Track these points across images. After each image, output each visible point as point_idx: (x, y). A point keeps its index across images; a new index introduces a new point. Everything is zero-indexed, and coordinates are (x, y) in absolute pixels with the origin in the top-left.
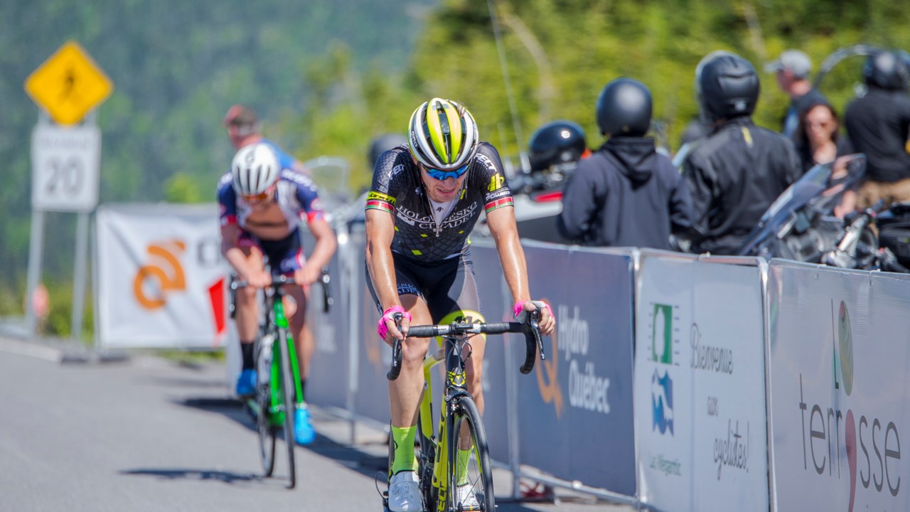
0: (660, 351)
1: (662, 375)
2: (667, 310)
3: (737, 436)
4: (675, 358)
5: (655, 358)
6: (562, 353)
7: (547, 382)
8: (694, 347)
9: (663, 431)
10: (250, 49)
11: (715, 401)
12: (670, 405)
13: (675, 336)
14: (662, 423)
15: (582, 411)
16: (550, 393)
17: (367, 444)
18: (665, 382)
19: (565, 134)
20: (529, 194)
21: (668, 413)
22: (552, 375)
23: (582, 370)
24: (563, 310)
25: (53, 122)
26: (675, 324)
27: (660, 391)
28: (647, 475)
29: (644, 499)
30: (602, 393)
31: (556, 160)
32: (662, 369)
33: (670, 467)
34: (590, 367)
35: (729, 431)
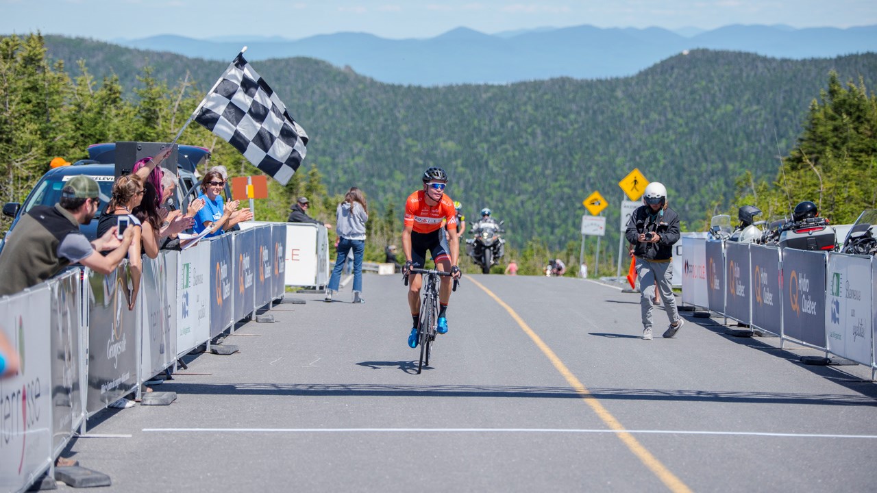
0: (835, 291)
1: (835, 301)
2: (837, 275)
3: (861, 325)
4: (840, 294)
5: (833, 294)
6: (800, 291)
7: (794, 303)
8: (847, 290)
9: (835, 323)
10: (725, 169)
11: (854, 311)
12: (838, 313)
13: (840, 285)
14: (835, 319)
15: (806, 313)
16: (795, 307)
17: (731, 326)
18: (837, 304)
19: (809, 206)
20: (793, 229)
21: (837, 316)
22: (796, 300)
23: (807, 299)
24: (800, 275)
25: (629, 199)
26: (840, 281)
27: (834, 307)
28: (829, 339)
29: (828, 349)
30: (813, 307)
31: (805, 216)
32: (835, 298)
33: (838, 336)
34: (809, 297)
35: (859, 323)
